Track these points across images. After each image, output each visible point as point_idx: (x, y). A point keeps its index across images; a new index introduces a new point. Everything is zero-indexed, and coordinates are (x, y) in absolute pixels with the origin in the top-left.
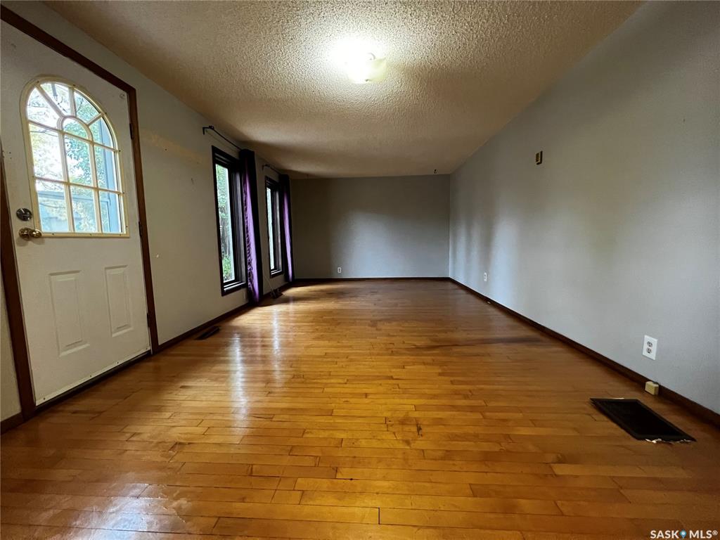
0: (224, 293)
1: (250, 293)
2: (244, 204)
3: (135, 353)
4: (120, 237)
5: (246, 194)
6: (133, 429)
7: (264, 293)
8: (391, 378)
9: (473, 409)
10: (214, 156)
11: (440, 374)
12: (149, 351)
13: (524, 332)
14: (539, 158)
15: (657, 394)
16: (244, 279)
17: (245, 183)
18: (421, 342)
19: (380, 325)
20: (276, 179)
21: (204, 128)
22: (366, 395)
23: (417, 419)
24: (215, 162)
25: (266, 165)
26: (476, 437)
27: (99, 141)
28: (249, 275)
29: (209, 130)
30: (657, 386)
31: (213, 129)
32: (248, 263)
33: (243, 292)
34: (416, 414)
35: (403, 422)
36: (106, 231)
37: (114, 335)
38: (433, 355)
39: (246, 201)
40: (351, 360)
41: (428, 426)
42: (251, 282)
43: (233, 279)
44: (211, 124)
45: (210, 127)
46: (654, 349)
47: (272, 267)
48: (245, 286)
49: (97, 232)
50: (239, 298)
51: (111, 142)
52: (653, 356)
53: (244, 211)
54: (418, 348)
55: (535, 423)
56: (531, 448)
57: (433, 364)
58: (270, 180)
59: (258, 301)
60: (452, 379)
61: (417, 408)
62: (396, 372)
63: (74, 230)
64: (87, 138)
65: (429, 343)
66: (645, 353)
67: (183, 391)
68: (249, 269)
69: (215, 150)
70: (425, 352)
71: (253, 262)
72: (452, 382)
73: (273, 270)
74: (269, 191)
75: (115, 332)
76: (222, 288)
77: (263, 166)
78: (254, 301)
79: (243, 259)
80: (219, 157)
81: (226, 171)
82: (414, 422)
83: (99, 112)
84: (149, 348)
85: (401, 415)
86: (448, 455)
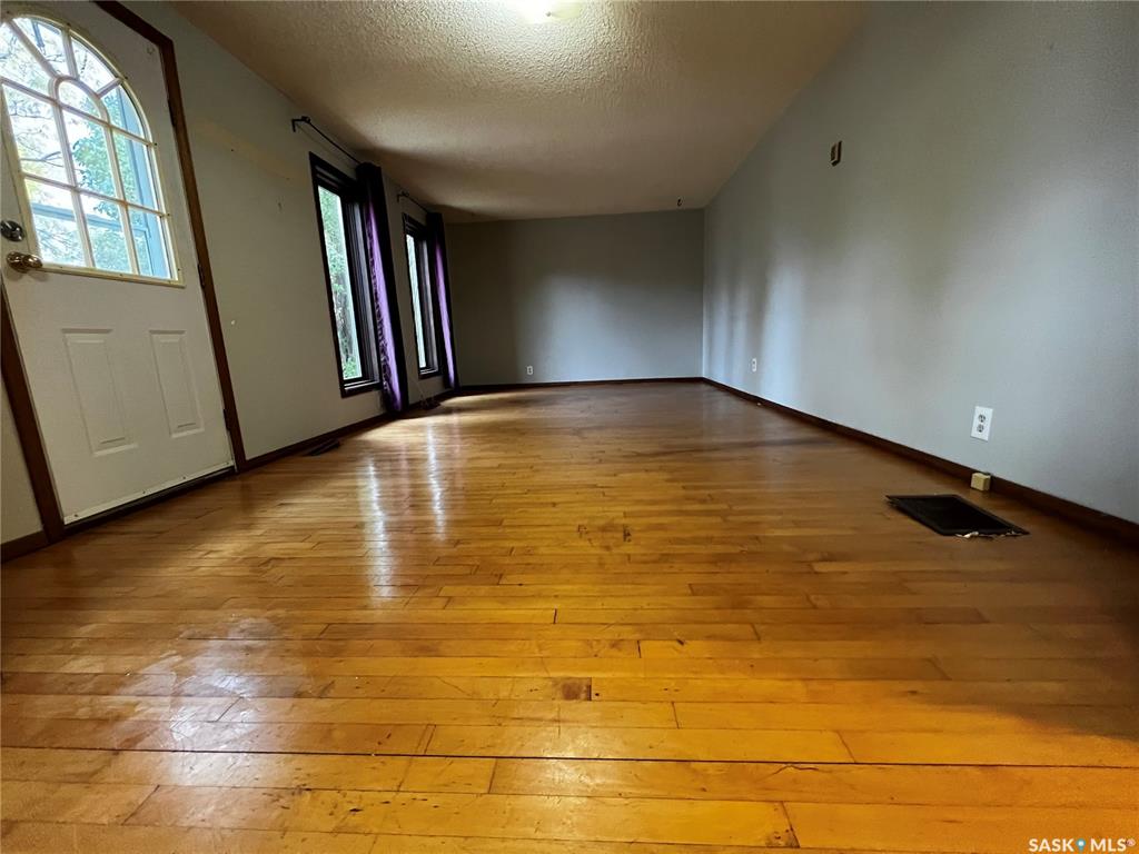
0: (345, 394)
1: (387, 398)
2: (369, 254)
3: (209, 467)
4: (169, 285)
5: (371, 237)
6: (208, 546)
7: (411, 401)
8: (595, 486)
9: (709, 513)
10: (314, 172)
11: (668, 481)
12: (232, 467)
13: (806, 433)
14: (836, 155)
15: (987, 489)
16: (377, 377)
17: (368, 219)
18: (647, 449)
19: (586, 434)
20: (420, 219)
21: (293, 121)
22: (554, 504)
23: (625, 527)
24: (317, 182)
25: (404, 194)
26: (709, 540)
27: (120, 125)
28: (384, 369)
29: (303, 124)
30: (988, 477)
31: (309, 122)
32: (381, 351)
33: (374, 396)
34: (624, 521)
35: (604, 529)
36: (147, 274)
37: (174, 436)
38: (662, 461)
39: (371, 249)
40: (537, 471)
41: (640, 531)
42: (388, 380)
43: (360, 375)
44: (306, 115)
45: (304, 119)
46: (987, 425)
47: (423, 364)
48: (379, 386)
49: (131, 272)
50: (369, 404)
51: (140, 127)
52: (985, 435)
53: (370, 265)
54: (639, 455)
55: (797, 524)
56: (786, 548)
57: (661, 469)
58: (411, 220)
59: (400, 409)
60: (684, 484)
61: (626, 515)
62: (601, 481)
63: (94, 264)
64: (100, 118)
65: (658, 449)
66: (975, 433)
67: (283, 509)
68: (382, 359)
69: (315, 160)
70: (651, 459)
71: (388, 348)
72: (684, 488)
73: (423, 369)
74: (410, 240)
75: (176, 432)
76: (342, 387)
77: (398, 196)
78: (393, 411)
79: (373, 345)
80: (322, 174)
81: (337, 200)
82: (622, 529)
83: (116, 77)
84: (232, 463)
85: (602, 522)
86: (665, 558)
